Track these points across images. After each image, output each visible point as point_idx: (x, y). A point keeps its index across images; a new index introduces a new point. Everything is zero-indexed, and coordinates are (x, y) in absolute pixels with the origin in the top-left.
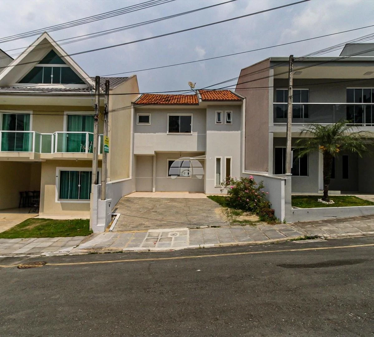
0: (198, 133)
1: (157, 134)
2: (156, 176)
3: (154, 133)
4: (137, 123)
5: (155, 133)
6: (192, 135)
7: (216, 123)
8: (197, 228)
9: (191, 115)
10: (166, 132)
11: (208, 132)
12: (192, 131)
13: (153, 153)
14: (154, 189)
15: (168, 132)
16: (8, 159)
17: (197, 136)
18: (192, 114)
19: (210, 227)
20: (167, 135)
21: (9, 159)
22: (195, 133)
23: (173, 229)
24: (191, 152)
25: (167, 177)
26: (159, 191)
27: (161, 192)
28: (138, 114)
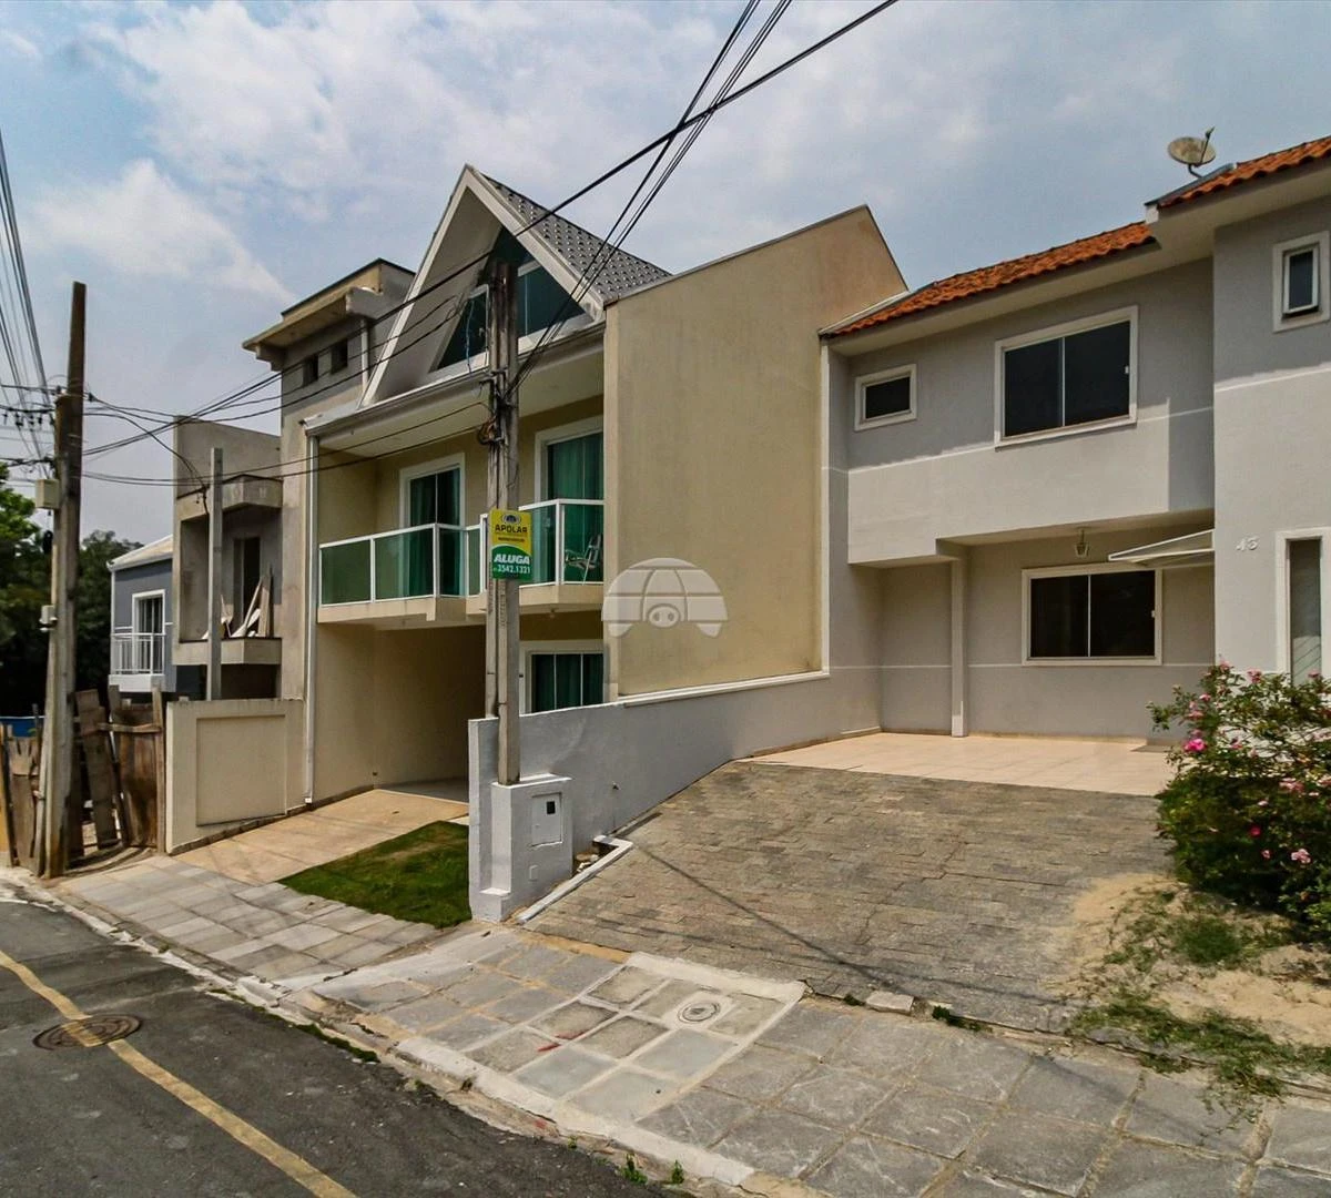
0: (1172, 410)
1: (945, 455)
2: (967, 661)
3: (931, 454)
4: (857, 420)
5: (938, 453)
6: (1133, 426)
7: (1278, 325)
8: (850, 1001)
9: (1131, 314)
10: (991, 438)
11: (1221, 389)
12: (1133, 407)
13: (931, 550)
14: (958, 723)
15: (997, 435)
16: (404, 623)
17: (1168, 423)
18: (1135, 308)
19: (928, 1013)
20: (998, 449)
21: (407, 622)
22: (1154, 409)
23: (733, 973)
24: (1138, 520)
25: (1025, 663)
26: (986, 733)
27: (997, 734)
28: (859, 380)
